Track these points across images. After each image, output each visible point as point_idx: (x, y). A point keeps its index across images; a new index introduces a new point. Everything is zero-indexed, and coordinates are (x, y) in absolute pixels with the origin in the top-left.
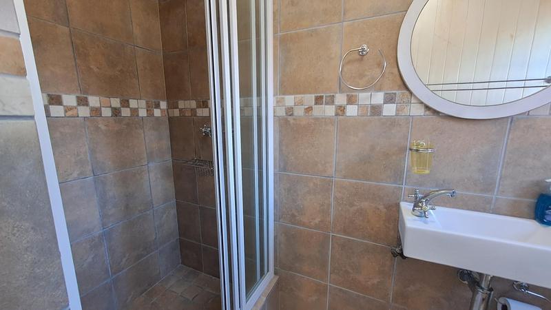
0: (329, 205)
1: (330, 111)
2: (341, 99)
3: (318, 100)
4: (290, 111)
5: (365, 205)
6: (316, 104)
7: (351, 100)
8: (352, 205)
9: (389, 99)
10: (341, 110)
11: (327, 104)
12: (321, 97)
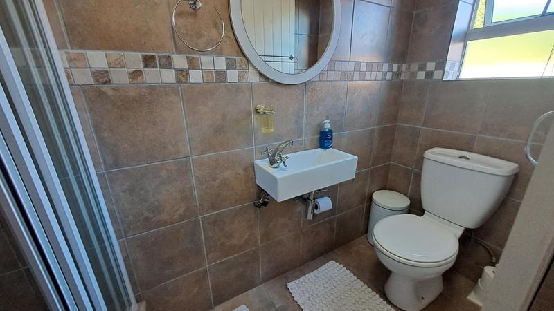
0: (192, 188)
1: (169, 76)
2: (180, 62)
3: (149, 61)
4: (102, 76)
5: (227, 174)
6: (146, 66)
7: (193, 64)
8: (214, 179)
9: (231, 65)
10: (182, 76)
11: (162, 67)
12: (153, 57)
